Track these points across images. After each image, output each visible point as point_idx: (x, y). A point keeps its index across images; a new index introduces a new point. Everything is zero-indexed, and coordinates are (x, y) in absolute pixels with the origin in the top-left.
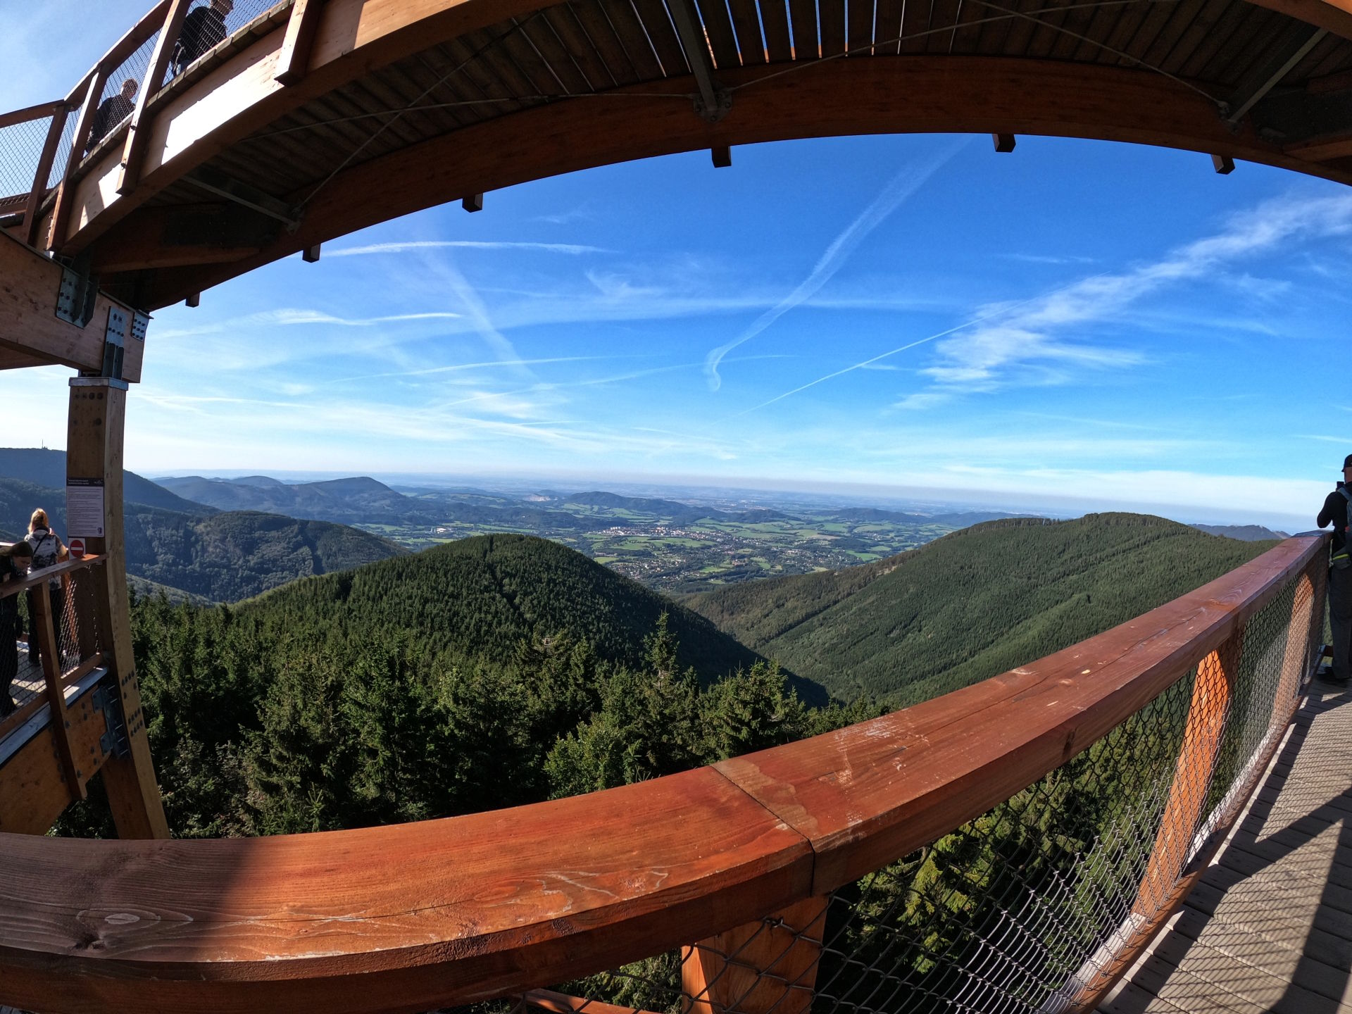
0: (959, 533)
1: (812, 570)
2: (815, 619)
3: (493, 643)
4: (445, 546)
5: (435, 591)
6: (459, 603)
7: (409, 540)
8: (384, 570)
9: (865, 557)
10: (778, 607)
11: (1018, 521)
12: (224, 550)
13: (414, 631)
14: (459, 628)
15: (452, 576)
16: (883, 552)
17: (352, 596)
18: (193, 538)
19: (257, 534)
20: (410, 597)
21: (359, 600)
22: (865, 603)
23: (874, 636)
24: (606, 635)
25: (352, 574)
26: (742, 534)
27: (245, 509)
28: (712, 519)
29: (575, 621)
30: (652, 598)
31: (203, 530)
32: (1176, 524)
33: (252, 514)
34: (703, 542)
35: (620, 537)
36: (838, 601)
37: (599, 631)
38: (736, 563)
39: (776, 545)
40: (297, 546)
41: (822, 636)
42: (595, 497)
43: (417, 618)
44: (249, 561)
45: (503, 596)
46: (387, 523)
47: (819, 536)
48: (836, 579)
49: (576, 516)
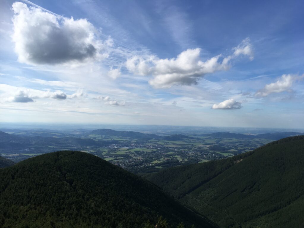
1: (201, 161)
7: (10, 155)
9: (226, 155)
10: (188, 178)
16: (233, 152)
22: (229, 177)
23: (235, 192)
26: (169, 146)
28: (155, 139)
34: (152, 150)
35: (115, 148)
36: (216, 176)
38: (167, 158)
39: (184, 150)
41: (210, 192)
42: (104, 131)
47: (203, 146)
49: (95, 140)
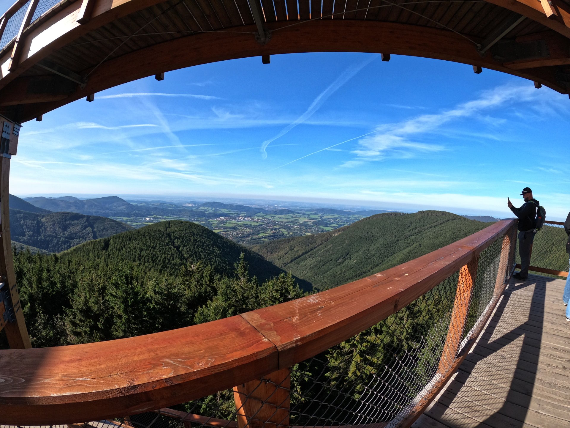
0: (366, 219)
1: (305, 234)
2: (307, 255)
3: (170, 268)
4: (149, 226)
5: (145, 246)
6: (156, 250)
7: (134, 223)
8: (123, 237)
9: (327, 229)
10: (291, 250)
11: (391, 214)
12: (54, 229)
13: (137, 263)
14: (156, 261)
15: (153, 239)
16: (335, 226)
17: (110, 248)
18: (41, 225)
19: (68, 222)
20: (135, 248)
21: (113, 250)
22: (327, 248)
23: (331, 261)
24: (219, 263)
25: (110, 239)
26: (276, 220)
27: (63, 211)
28: (263, 213)
29: (205, 257)
30: (238, 247)
31: (45, 221)
32: (456, 215)
33: (66, 213)
34: (259, 223)
35: (224, 221)
36: (316, 247)
37: (216, 261)
38: (273, 232)
39: (290, 224)
40: (86, 227)
41: (309, 262)
42: (214, 204)
43: (138, 257)
44: (65, 234)
45: (175, 247)
46: (124, 216)
47: (308, 220)
48: (315, 238)
49: (205, 212)
